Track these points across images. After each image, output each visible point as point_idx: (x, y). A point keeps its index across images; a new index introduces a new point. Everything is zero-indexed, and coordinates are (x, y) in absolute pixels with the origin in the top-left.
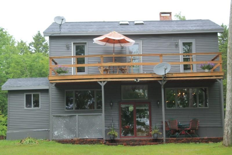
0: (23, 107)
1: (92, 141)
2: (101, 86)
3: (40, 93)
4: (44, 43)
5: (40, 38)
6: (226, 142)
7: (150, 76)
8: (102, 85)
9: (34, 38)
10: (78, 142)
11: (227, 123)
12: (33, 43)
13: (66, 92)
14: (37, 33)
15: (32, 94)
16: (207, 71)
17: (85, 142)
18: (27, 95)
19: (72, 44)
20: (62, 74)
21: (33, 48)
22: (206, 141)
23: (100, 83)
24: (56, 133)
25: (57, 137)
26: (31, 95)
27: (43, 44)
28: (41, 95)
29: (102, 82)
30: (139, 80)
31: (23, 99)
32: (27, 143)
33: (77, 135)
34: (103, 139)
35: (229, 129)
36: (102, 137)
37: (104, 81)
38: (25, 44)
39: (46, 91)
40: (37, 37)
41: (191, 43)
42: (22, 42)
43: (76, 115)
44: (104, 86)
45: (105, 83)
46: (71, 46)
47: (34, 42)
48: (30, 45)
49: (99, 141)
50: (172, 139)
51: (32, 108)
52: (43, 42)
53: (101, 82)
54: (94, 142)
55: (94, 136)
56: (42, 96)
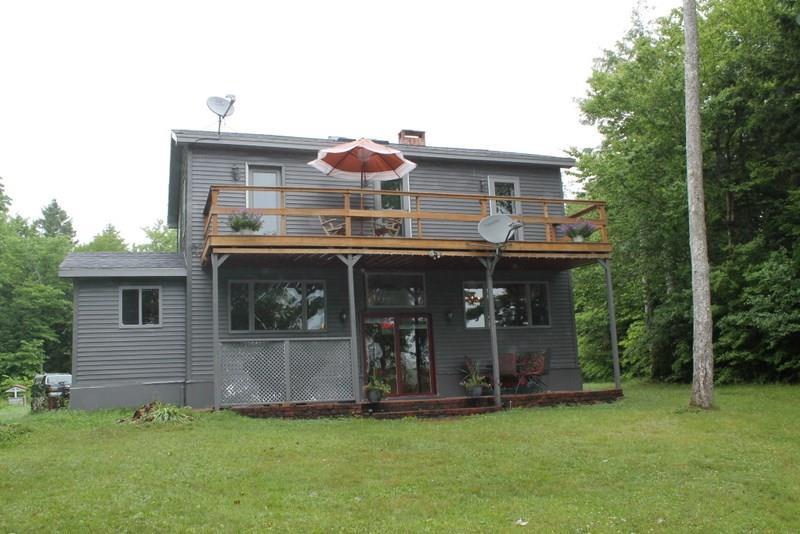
0: (116, 322)
1: (329, 410)
2: (345, 267)
3: (160, 288)
4: (65, 221)
5: (57, 213)
6: (705, 399)
7: (463, 246)
8: (351, 263)
9: (44, 213)
10: (292, 413)
11: (700, 352)
12: (41, 221)
13: (233, 285)
14: (50, 202)
15: (140, 289)
16: (579, 239)
17: (310, 412)
18: (125, 293)
19: (247, 167)
20: (247, 232)
21: (41, 231)
22: (588, 398)
23: (343, 259)
24: (230, 389)
25: (233, 399)
26: (136, 292)
27: (62, 224)
28: (164, 291)
29: (350, 257)
30: (439, 254)
31: (116, 301)
32: (163, 419)
33: (288, 396)
34: (354, 401)
35: (708, 366)
36: (353, 399)
37: (354, 255)
38: (25, 222)
39: (180, 282)
40: (50, 209)
41: (511, 186)
42: (19, 217)
43: (282, 342)
44: (355, 267)
45: (357, 258)
46: (244, 173)
47: (43, 218)
48: (36, 223)
49: (348, 408)
50: (518, 398)
51: (140, 325)
52: (62, 220)
53: (346, 255)
54: (333, 411)
55: (333, 396)
56: (166, 294)
